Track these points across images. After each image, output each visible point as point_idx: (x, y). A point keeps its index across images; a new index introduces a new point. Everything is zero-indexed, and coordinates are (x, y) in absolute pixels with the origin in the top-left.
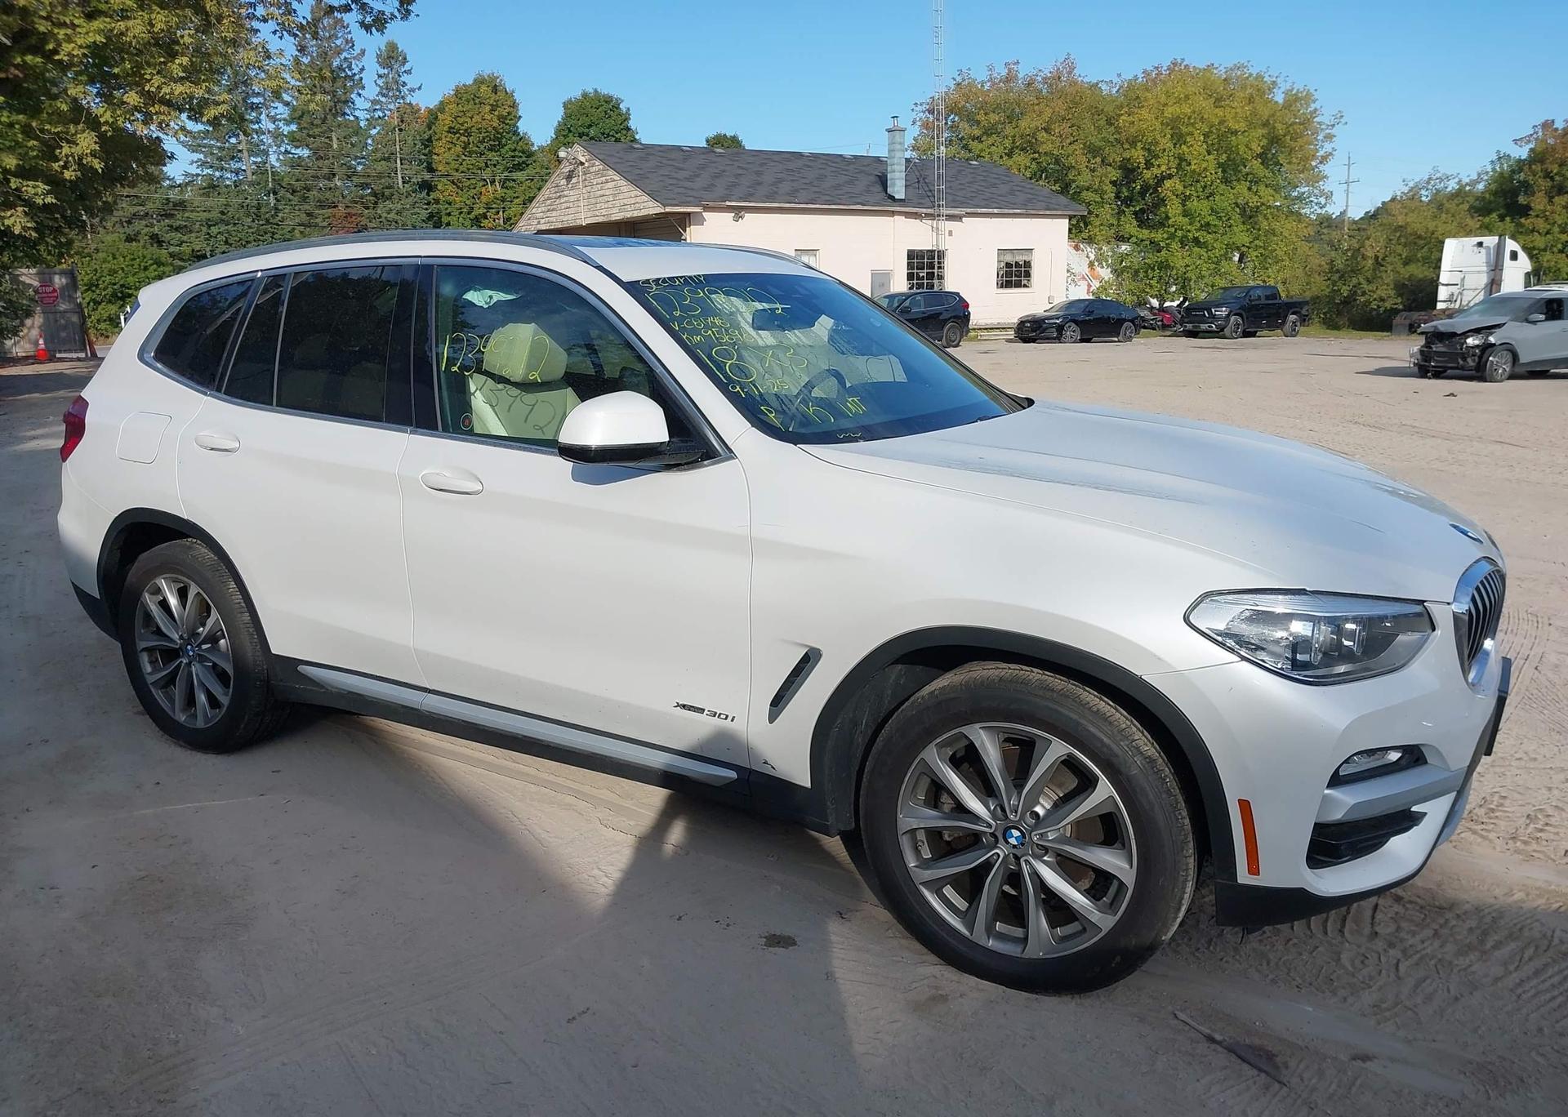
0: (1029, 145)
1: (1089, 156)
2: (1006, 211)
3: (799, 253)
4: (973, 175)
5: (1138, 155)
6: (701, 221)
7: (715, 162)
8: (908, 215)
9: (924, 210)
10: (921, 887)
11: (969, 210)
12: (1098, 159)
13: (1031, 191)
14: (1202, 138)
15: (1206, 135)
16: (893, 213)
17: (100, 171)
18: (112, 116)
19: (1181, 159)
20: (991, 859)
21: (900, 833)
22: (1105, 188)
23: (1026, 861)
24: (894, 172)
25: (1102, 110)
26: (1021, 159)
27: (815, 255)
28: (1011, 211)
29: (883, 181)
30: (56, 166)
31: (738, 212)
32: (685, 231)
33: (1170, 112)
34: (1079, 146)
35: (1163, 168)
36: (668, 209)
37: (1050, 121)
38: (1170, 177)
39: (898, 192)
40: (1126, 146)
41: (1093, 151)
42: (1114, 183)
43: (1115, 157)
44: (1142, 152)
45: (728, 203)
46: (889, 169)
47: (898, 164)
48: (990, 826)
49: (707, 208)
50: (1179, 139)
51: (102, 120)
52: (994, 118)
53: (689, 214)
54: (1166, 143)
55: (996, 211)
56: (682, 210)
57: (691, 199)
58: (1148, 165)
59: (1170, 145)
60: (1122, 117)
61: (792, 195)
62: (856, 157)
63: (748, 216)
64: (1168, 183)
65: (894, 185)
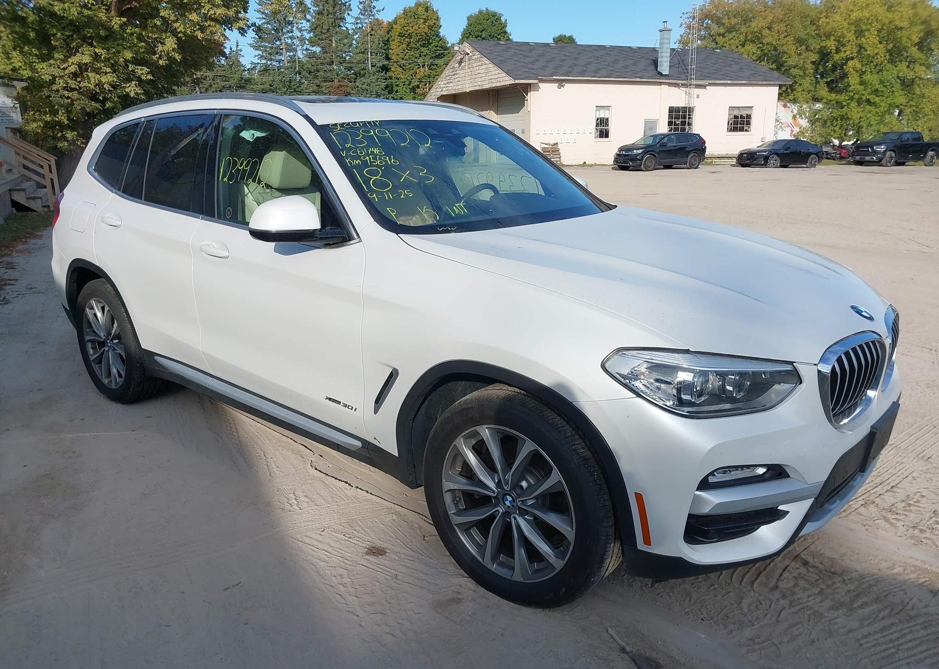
0: (756, 39)
1: (797, 45)
2: (736, 82)
3: (599, 108)
4: (716, 59)
5: (831, 44)
6: (537, 88)
7: (549, 52)
8: (670, 84)
9: (681, 82)
10: (456, 527)
11: (710, 82)
12: (804, 47)
13: (755, 69)
14: (876, 33)
15: (879, 31)
16: (661, 84)
17: (179, 60)
18: (184, 28)
19: (861, 47)
20: (495, 514)
21: (444, 491)
22: (807, 66)
23: (514, 517)
24: (663, 57)
25: (808, 15)
26: (751, 48)
27: (609, 110)
28: (739, 82)
29: (655, 63)
30: (154, 57)
31: (561, 83)
32: (527, 95)
33: (854, 16)
34: (790, 39)
35: (848, 53)
36: (517, 81)
37: (772, 22)
38: (852, 58)
39: (664, 70)
40: (824, 38)
41: (800, 41)
42: (813, 63)
43: (815, 45)
44: (833, 42)
45: (555, 77)
46: (659, 55)
47: (666, 52)
48: (494, 492)
49: (541, 81)
50: (860, 33)
51: (178, 30)
52: (734, 21)
53: (530, 84)
54: (850, 36)
55: (729, 82)
56: (526, 82)
57: (531, 75)
58: (838, 51)
59: (853, 37)
60: (822, 19)
61: (596, 73)
62: (640, 48)
63: (567, 85)
64: (850, 63)
65: (662, 65)
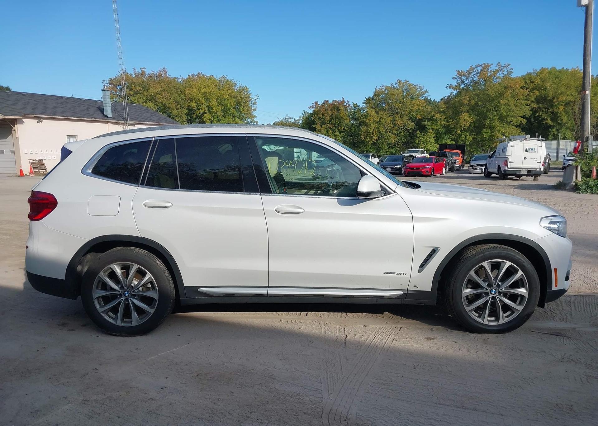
0: (153, 99)
1: (176, 104)
2: (152, 123)
3: (69, 137)
4: (135, 109)
5: (194, 105)
6: (22, 122)
7: (23, 98)
8: (113, 123)
9: (121, 122)
11: (137, 122)
12: (179, 106)
13: (159, 116)
14: (215, 100)
15: (217, 99)
16: (108, 122)
19: (209, 107)
22: (183, 116)
24: (107, 106)
25: (179, 88)
26: (151, 104)
27: (76, 138)
28: (153, 123)
29: (102, 110)
31: (40, 119)
32: (14, 126)
33: (203, 90)
34: (172, 100)
35: (204, 110)
36: (7, 117)
37: (161, 91)
38: (206, 113)
39: (109, 114)
40: (189, 101)
41: (177, 102)
42: (185, 114)
43: (186, 105)
44: (195, 104)
45: (35, 115)
46: (104, 105)
47: (108, 103)
49: (25, 117)
50: (207, 100)
52: (138, 88)
53: (16, 119)
54: (203, 101)
55: (148, 123)
56: (14, 118)
57: (17, 113)
58: (198, 109)
59: (204, 102)
60: (186, 91)
61: (63, 113)
62: (86, 100)
63: (44, 121)
64: (205, 115)
65: (107, 111)
